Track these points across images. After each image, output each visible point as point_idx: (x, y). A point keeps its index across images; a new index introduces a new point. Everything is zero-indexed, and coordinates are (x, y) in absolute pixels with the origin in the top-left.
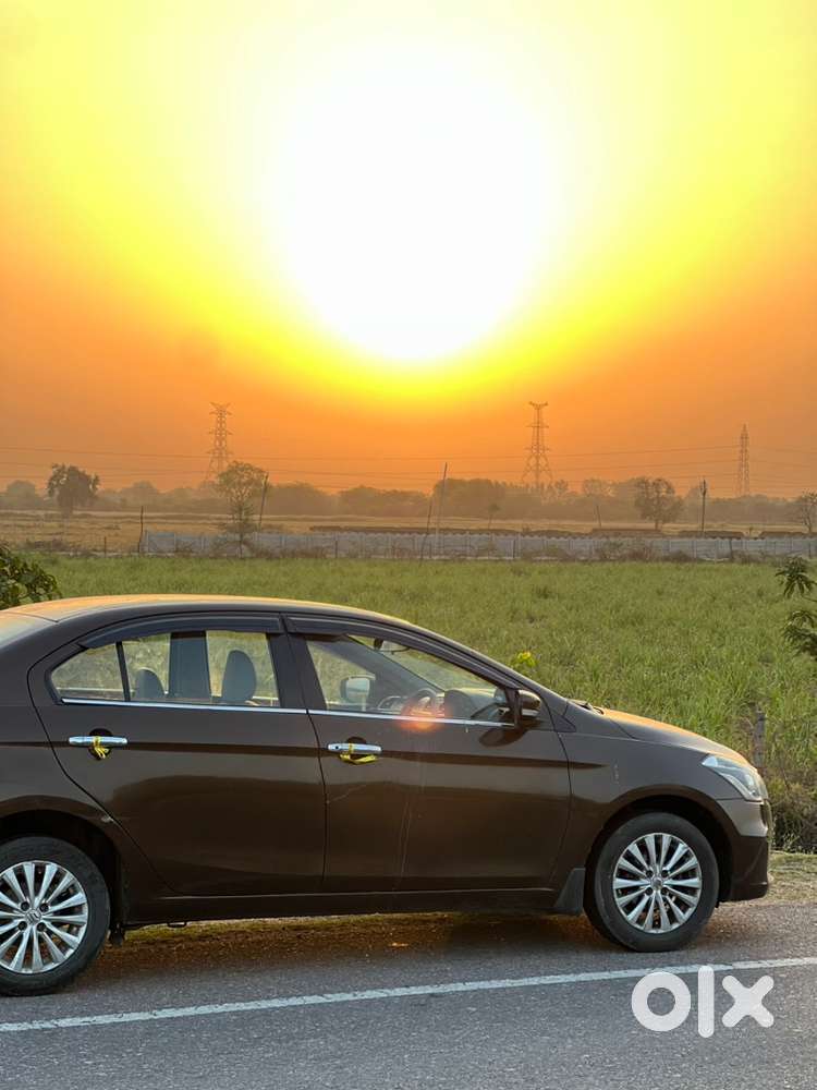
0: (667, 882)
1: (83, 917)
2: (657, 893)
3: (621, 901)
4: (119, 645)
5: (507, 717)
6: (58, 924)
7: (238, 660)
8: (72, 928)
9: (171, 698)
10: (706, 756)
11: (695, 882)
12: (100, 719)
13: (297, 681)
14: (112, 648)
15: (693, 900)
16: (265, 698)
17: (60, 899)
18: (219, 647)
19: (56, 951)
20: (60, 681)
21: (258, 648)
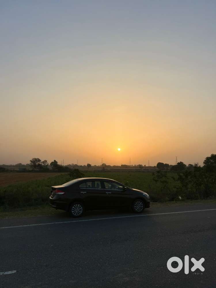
0: (140, 206)
1: (82, 210)
2: (139, 207)
3: (135, 208)
4: (86, 183)
5: (123, 190)
6: (79, 210)
7: (98, 184)
8: (81, 211)
9: (91, 188)
10: (143, 194)
11: (142, 206)
12: (84, 190)
13: (103, 186)
14: (85, 183)
15: (142, 208)
16: (100, 188)
17: (80, 208)
18: (96, 183)
19: (79, 213)
20: (80, 186)
21: (99, 183)
